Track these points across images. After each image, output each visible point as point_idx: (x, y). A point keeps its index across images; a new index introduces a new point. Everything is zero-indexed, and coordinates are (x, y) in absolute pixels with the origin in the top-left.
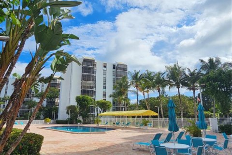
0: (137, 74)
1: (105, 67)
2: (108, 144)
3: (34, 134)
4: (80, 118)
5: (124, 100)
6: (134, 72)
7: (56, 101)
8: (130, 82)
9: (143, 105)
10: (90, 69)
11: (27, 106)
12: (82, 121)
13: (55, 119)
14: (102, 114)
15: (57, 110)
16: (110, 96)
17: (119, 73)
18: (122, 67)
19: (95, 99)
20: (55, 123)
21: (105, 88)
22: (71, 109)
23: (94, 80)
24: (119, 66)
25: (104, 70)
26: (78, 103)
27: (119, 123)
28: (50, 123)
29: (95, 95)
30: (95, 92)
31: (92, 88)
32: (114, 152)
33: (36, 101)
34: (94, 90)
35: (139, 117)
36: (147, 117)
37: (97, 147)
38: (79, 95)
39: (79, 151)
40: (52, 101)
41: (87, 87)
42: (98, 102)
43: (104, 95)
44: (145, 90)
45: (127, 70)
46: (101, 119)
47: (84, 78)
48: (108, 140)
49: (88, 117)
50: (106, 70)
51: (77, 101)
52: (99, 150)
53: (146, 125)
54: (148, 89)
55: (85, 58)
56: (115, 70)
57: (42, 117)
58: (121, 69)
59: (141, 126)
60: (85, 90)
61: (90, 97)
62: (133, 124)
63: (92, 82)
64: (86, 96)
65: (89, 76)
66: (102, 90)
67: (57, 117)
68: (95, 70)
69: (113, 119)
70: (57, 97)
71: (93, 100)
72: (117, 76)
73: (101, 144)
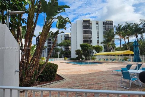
0: (120, 27)
1: (97, 24)
2: (97, 71)
3: (53, 64)
4: (84, 57)
5: (111, 44)
6: (118, 25)
7: (70, 48)
8: (115, 32)
9: (125, 47)
10: (88, 26)
11: (55, 51)
12: (85, 58)
13: (70, 58)
14: (97, 54)
15: (70, 53)
16: (102, 43)
17: (107, 27)
18: (109, 23)
19: (92, 45)
20: (69, 60)
21: (98, 38)
22: (78, 52)
23: (91, 33)
24: (107, 22)
25: (97, 26)
26: (82, 48)
27: (108, 59)
28: (67, 60)
29: (92, 43)
30: (92, 41)
31: (90, 38)
32: (99, 75)
33: (59, 48)
34: (91, 39)
35: (121, 55)
36: (128, 55)
37: (90, 72)
38: (82, 43)
39: (79, 74)
40: (67, 47)
41: (87, 38)
42: (94, 47)
43: (98, 42)
44: (126, 37)
45: (113, 25)
46: (97, 57)
47: (84, 32)
48: (98, 69)
49: (88, 56)
50: (98, 26)
51: (81, 47)
52: (91, 74)
53: (126, 60)
54: (128, 36)
55: (84, 20)
56: (104, 25)
57: (63, 56)
58: (108, 24)
59: (122, 61)
60: (86, 40)
61: (88, 44)
62: (118, 60)
63: (89, 35)
64: (86, 44)
65: (87, 31)
66: (97, 39)
67: (70, 57)
68: (91, 27)
69: (104, 57)
70: (70, 45)
71: (91, 46)
72: (106, 30)
73: (93, 71)
